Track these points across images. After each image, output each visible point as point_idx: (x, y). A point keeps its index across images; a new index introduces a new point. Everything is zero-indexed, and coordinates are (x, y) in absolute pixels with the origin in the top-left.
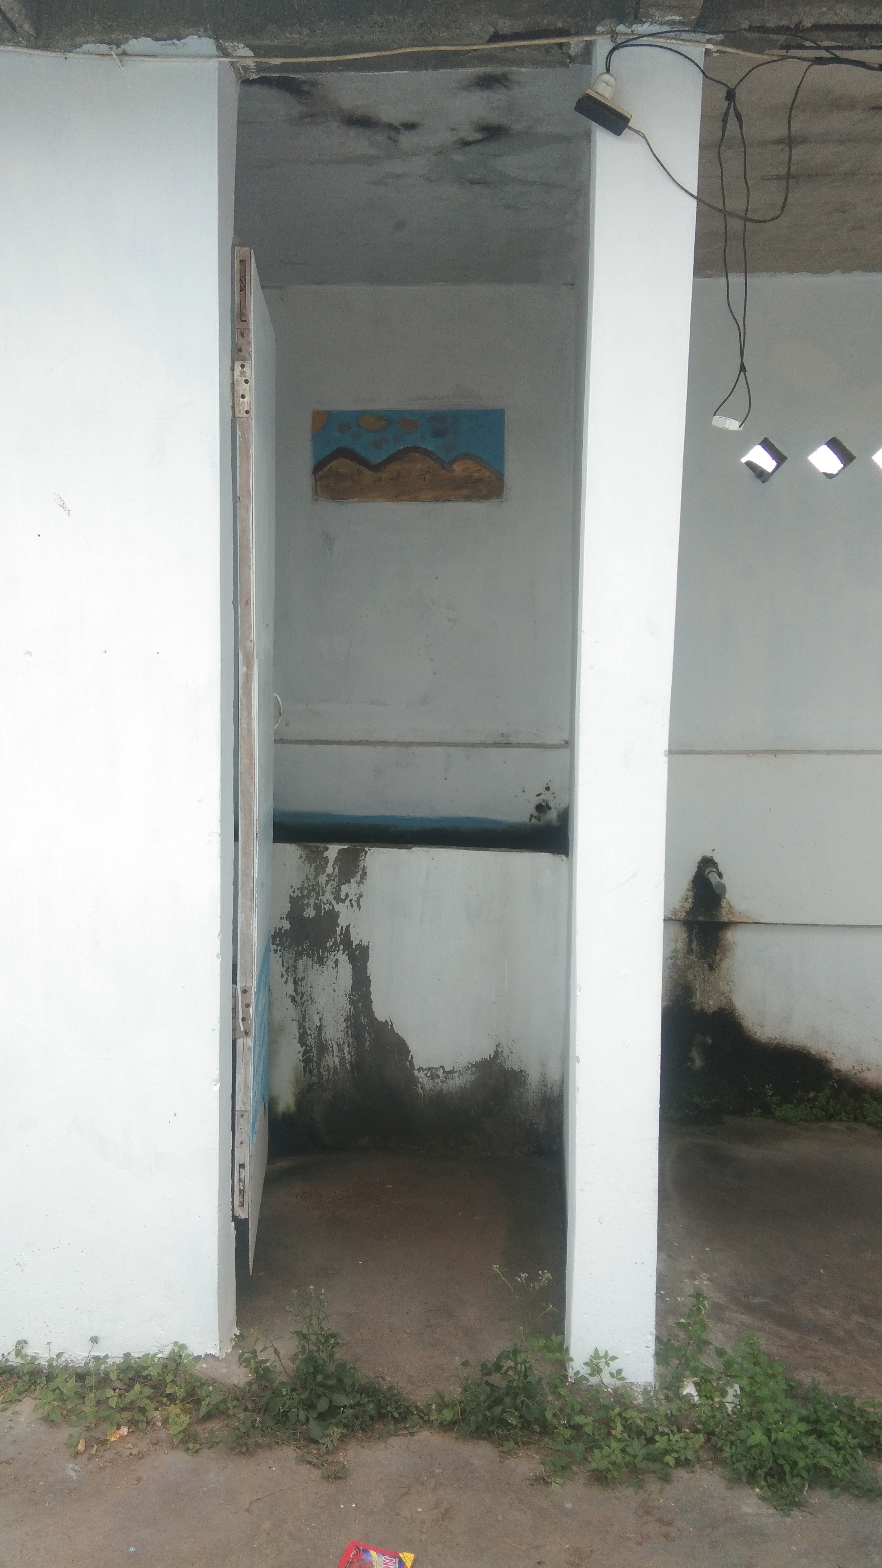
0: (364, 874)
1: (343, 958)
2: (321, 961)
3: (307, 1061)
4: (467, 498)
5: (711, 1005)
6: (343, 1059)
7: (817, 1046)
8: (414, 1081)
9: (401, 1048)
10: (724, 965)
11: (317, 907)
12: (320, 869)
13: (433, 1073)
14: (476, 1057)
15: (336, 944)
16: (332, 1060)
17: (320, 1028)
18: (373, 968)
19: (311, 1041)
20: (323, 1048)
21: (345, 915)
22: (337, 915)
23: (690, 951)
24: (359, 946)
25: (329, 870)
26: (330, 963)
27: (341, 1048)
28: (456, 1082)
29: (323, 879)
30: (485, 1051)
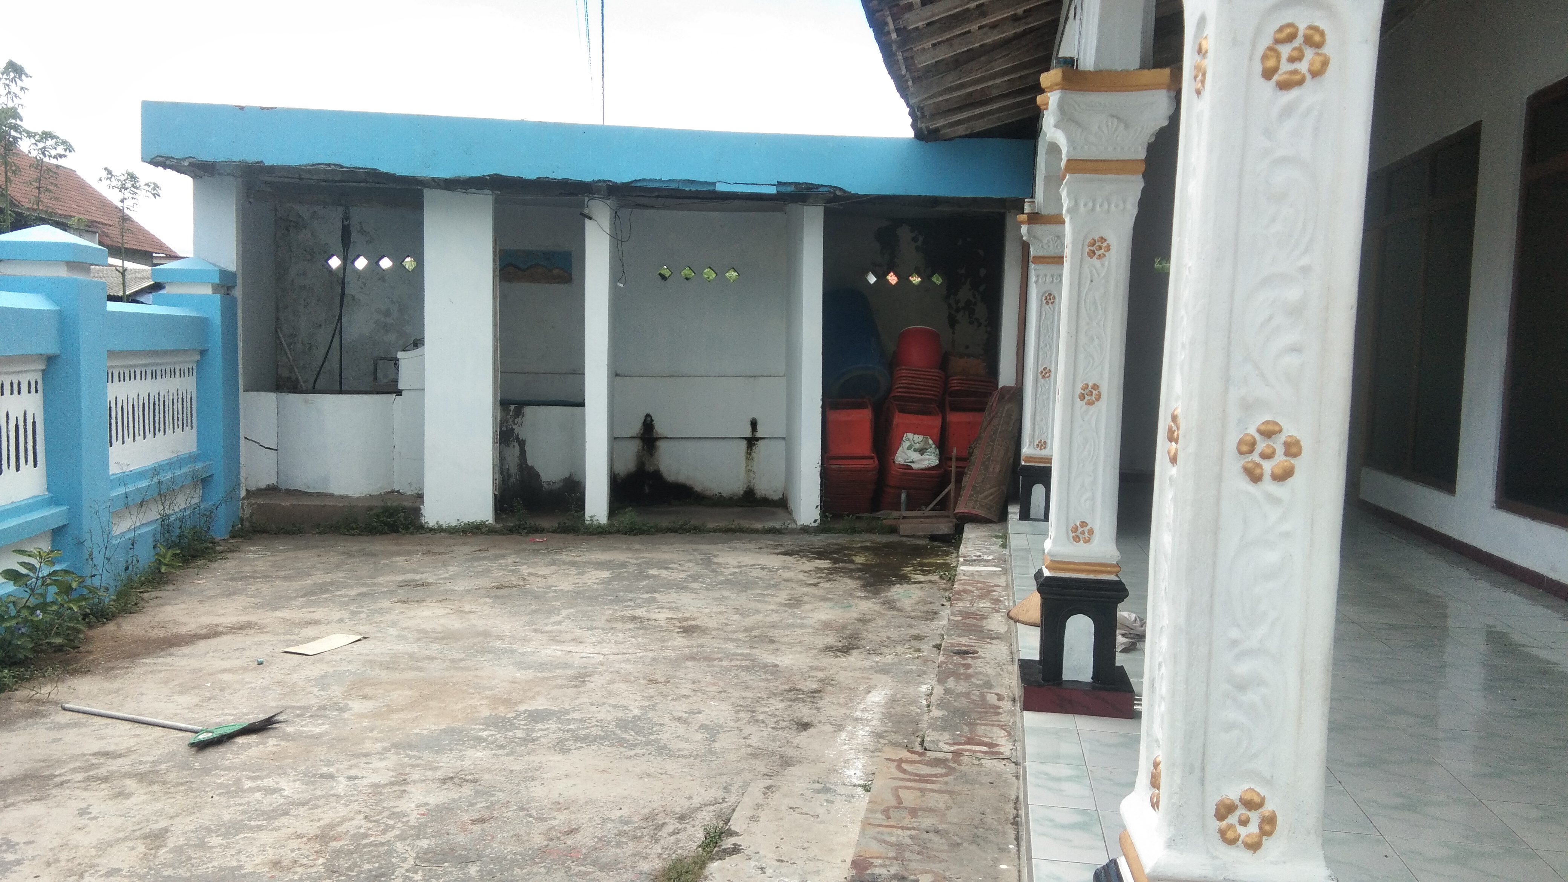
0: (523, 415)
1: (516, 444)
2: (508, 446)
3: (503, 481)
4: (559, 283)
5: (652, 469)
6: (516, 479)
7: (689, 483)
8: (542, 486)
9: (537, 475)
10: (656, 454)
11: (507, 427)
12: (508, 414)
13: (548, 483)
14: (563, 477)
15: (514, 439)
16: (513, 480)
17: (508, 469)
18: (528, 447)
19: (505, 473)
20: (509, 476)
21: (517, 429)
22: (514, 429)
23: (643, 450)
24: (522, 440)
25: (511, 414)
26: (512, 446)
27: (516, 476)
28: (557, 486)
29: (509, 417)
30: (567, 475)
